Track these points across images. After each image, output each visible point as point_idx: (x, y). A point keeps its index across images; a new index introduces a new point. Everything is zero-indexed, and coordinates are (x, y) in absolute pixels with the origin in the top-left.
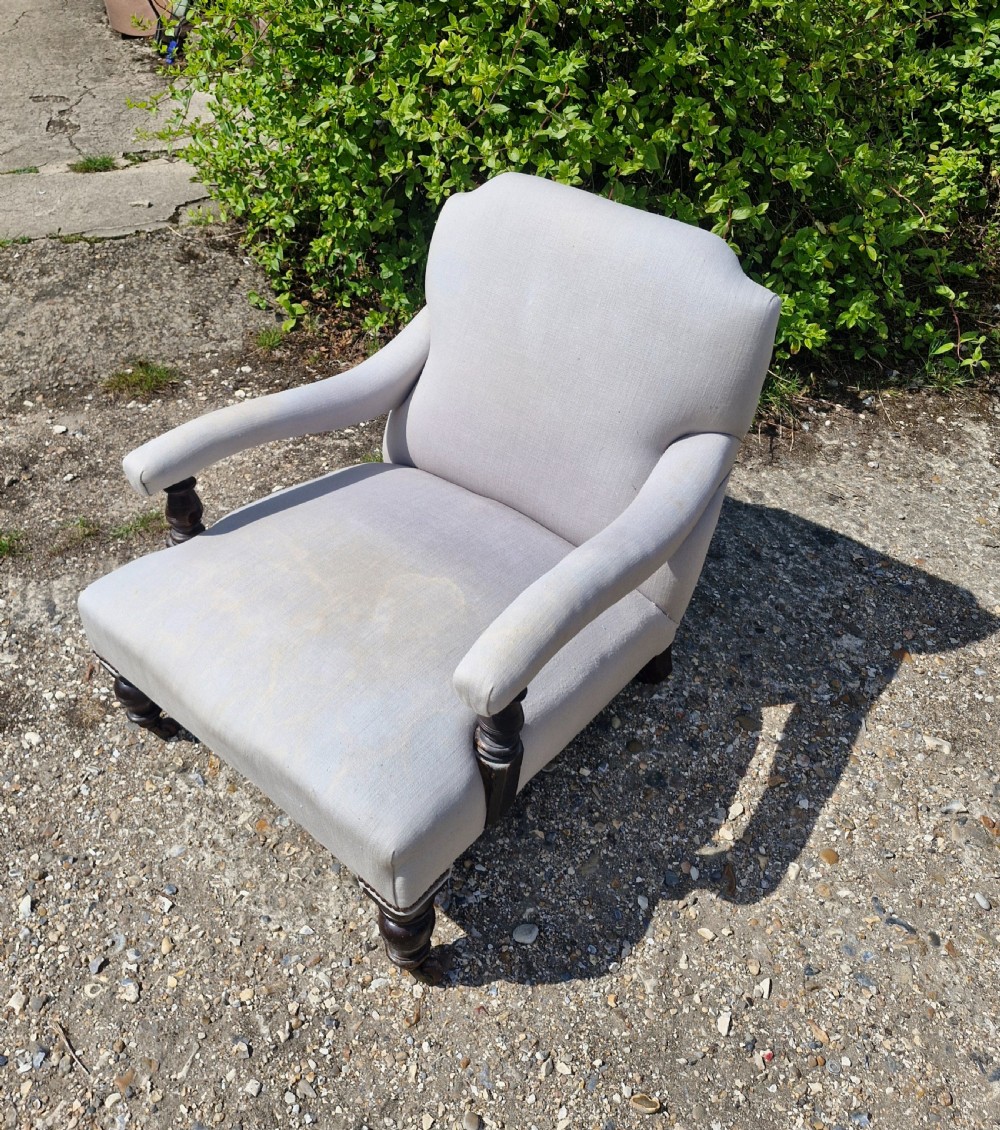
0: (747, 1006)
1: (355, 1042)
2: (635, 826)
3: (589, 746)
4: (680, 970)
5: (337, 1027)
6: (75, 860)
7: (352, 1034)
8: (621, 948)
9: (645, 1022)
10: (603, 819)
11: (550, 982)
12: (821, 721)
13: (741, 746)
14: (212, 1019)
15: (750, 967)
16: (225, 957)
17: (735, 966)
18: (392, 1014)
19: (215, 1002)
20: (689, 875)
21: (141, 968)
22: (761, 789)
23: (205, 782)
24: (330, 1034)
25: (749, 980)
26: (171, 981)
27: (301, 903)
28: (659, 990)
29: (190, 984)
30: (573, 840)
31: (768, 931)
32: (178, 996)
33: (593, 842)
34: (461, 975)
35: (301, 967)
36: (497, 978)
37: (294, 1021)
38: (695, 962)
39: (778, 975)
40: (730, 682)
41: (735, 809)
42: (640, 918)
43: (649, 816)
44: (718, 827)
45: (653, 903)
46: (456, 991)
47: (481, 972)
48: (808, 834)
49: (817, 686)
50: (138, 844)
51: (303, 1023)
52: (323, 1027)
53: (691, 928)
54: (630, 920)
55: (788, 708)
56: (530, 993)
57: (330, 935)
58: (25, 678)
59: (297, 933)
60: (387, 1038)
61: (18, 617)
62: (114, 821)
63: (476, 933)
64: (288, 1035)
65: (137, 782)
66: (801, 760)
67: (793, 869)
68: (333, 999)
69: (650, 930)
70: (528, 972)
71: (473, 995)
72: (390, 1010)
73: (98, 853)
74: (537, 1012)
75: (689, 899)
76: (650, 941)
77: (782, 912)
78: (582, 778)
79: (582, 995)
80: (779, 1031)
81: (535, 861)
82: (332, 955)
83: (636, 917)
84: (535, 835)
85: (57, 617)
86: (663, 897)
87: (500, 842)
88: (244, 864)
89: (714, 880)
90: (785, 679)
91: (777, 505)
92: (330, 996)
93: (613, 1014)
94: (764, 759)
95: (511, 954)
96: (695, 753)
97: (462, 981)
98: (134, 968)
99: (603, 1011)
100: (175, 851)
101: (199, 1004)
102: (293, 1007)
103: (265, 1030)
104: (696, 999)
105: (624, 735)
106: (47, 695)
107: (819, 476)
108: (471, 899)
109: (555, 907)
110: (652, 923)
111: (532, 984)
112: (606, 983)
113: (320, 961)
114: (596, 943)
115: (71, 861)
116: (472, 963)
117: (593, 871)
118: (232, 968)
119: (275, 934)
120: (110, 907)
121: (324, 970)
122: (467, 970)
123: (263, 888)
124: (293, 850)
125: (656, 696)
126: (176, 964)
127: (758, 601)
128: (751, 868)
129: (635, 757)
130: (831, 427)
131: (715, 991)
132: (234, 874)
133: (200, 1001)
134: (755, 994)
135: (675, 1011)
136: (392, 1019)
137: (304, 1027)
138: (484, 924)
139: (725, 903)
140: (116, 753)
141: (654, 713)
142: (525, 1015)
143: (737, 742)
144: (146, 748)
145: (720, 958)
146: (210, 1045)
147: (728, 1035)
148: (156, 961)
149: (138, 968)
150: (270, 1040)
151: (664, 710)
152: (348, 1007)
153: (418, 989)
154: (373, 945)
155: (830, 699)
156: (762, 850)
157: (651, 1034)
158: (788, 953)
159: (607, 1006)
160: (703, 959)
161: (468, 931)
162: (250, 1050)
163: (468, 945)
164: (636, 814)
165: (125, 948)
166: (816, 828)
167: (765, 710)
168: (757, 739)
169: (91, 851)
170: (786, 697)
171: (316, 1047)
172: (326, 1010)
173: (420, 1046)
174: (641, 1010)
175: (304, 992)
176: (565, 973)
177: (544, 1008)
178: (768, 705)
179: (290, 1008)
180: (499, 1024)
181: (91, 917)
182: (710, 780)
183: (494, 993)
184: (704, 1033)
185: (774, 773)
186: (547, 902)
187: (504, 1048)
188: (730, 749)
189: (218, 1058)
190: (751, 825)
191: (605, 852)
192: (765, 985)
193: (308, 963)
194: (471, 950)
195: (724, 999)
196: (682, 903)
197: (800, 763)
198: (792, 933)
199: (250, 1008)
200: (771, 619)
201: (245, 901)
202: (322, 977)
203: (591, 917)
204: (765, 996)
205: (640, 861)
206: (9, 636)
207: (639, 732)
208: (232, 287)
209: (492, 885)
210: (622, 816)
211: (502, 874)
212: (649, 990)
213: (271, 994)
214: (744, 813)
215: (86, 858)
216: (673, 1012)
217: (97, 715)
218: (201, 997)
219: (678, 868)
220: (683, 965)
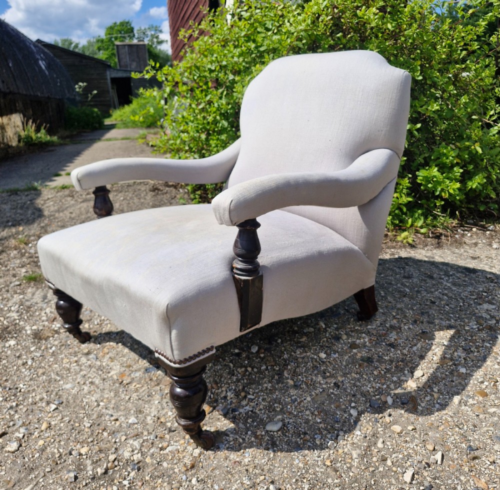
0: (425, 468)
1: (147, 478)
2: (352, 380)
3: (327, 347)
4: (378, 448)
5: (138, 470)
6: (10, 389)
7: (147, 474)
8: (338, 436)
9: (351, 474)
10: (332, 376)
11: (287, 451)
12: (472, 337)
13: (422, 347)
14: (59, 462)
15: (427, 446)
16: (79, 433)
17: (417, 445)
18: (176, 464)
19: (64, 454)
20: (386, 402)
21: (26, 436)
22: (435, 366)
23: (97, 358)
24: (133, 474)
25: (427, 453)
26: (41, 442)
27: (134, 409)
28: (362, 457)
29: (52, 444)
30: (312, 385)
31: (440, 429)
32: (43, 450)
33: (324, 386)
34: (227, 445)
35: (124, 438)
36: (250, 447)
37: (109, 465)
38: (388, 443)
39: (449, 451)
40: (415, 322)
41: (418, 373)
42: (352, 421)
43: (362, 376)
44: (407, 381)
45: (360, 413)
46: (221, 454)
47: (240, 444)
48: (467, 385)
49: (469, 323)
50: (49, 383)
51: (116, 466)
52: (129, 469)
53: (387, 427)
54: (345, 422)
55: (452, 332)
56: (272, 455)
57: (147, 424)
58: (20, 322)
59: (127, 422)
60: (169, 476)
61: (27, 301)
62: (39, 374)
63: (241, 425)
64: (103, 471)
65: (59, 359)
66: (460, 353)
67: (456, 399)
68: (140, 454)
69: (358, 427)
70: (272, 445)
71: (233, 456)
72: (175, 462)
73: (25, 386)
74: (275, 467)
75: (386, 414)
76: (358, 433)
77: (450, 419)
78: (320, 359)
79: (308, 459)
80: (450, 482)
81: (287, 394)
82: (145, 433)
83: (349, 420)
84: (287, 383)
85: (46, 301)
86: (368, 412)
87: (266, 385)
88: (106, 391)
89: (403, 404)
90: (449, 320)
91: (442, 260)
92: (138, 453)
93: (329, 470)
94: (436, 353)
95: (262, 436)
96: (392, 349)
97: (228, 449)
98: (21, 436)
99: (322, 468)
100: (68, 386)
101: (53, 454)
102: (112, 457)
103: (89, 468)
104: (389, 463)
105: (349, 343)
106: (28, 328)
107: (465, 251)
108: (241, 410)
109: (295, 416)
110: (360, 423)
111: (274, 451)
112: (325, 453)
113: (137, 436)
114: (321, 433)
115: (7, 389)
116: (235, 440)
117: (323, 399)
118: (81, 437)
119: (113, 423)
120: (21, 409)
121: (138, 440)
122: (231, 443)
123: (113, 402)
124: (138, 386)
125: (369, 327)
126: (47, 435)
127: (432, 292)
128: (428, 398)
129: (355, 351)
130: (471, 236)
131: (402, 459)
132: (98, 396)
133: (54, 453)
134: (431, 461)
135: (373, 469)
136: (176, 466)
137: (116, 469)
138: (248, 422)
139: (410, 415)
140: (54, 348)
141: (368, 333)
142: (266, 468)
143: (419, 345)
144: (71, 346)
145: (406, 441)
146: (52, 475)
147: (411, 483)
148: (36, 433)
149: (24, 436)
150: (91, 473)
151: (375, 332)
152: (148, 460)
153: (197, 451)
154: (173, 429)
155: (478, 328)
156: (436, 390)
157: (356, 481)
158: (455, 439)
159: (325, 465)
160: (394, 441)
161: (237, 425)
162: (76, 478)
163: (235, 431)
164: (353, 374)
165: (20, 426)
166: (471, 382)
167: (436, 333)
168: (432, 344)
169: (21, 386)
170: (449, 327)
171: (120, 480)
172: (134, 460)
173: (190, 481)
174: (350, 468)
175: (122, 451)
176: (298, 448)
177: (280, 465)
178: (438, 330)
179: (110, 458)
180: (247, 470)
181: (7, 413)
182: (402, 361)
183: (247, 455)
184: (394, 481)
185: (443, 358)
186: (290, 413)
187: (248, 483)
188: (415, 348)
189: (54, 482)
190: (428, 380)
191: (332, 391)
192: (438, 456)
193: (129, 436)
194: (237, 433)
195: (409, 463)
196: (381, 415)
197: (459, 354)
198: (457, 429)
199: (85, 457)
200: (440, 298)
201: (100, 408)
202: (136, 444)
203: (319, 421)
204: (439, 462)
205: (354, 396)
206: (19, 307)
207: (358, 341)
208: (172, 199)
209: (257, 404)
210: (345, 375)
211: (264, 400)
212: (355, 456)
213: (101, 451)
214: (423, 375)
215: (17, 388)
216: (371, 469)
217: (50, 335)
218: (56, 451)
219: (380, 399)
220: (380, 445)
